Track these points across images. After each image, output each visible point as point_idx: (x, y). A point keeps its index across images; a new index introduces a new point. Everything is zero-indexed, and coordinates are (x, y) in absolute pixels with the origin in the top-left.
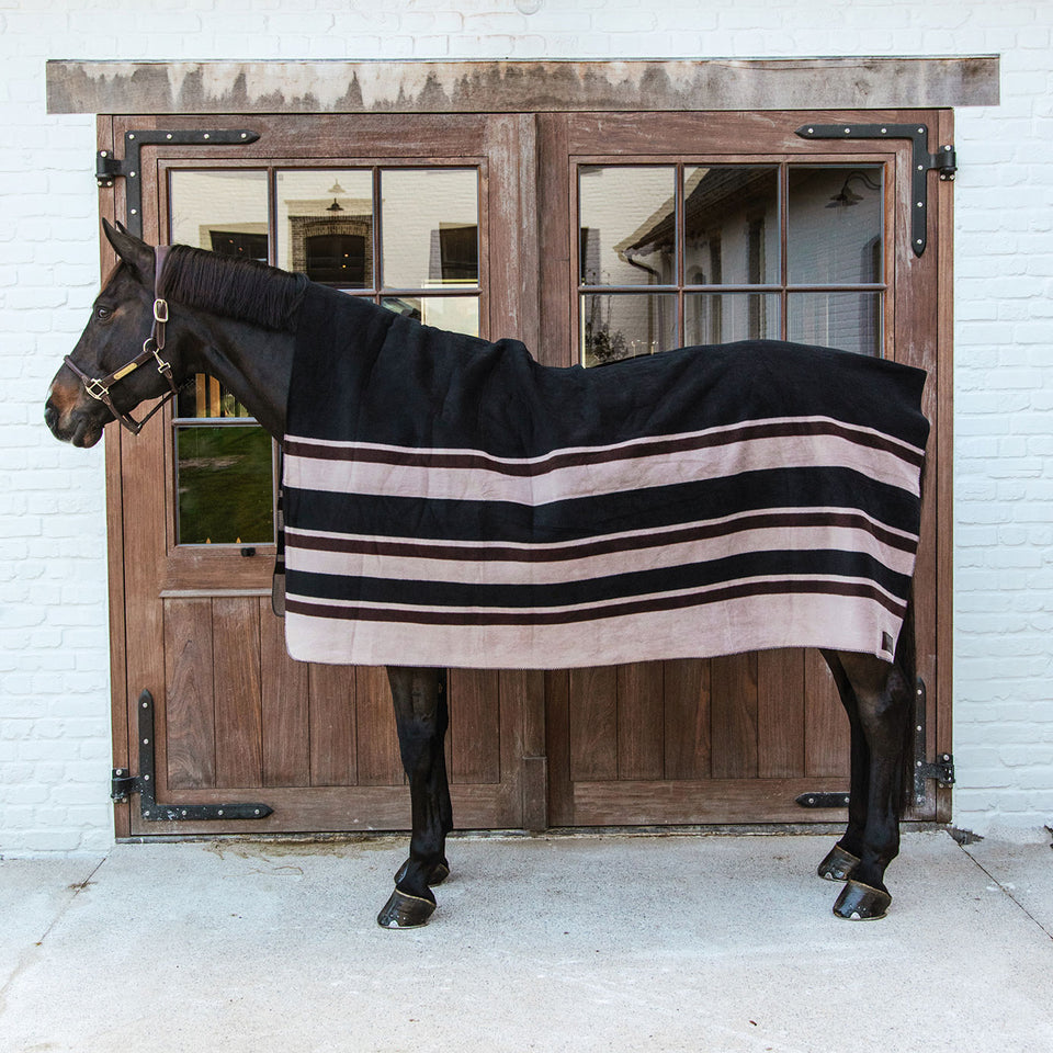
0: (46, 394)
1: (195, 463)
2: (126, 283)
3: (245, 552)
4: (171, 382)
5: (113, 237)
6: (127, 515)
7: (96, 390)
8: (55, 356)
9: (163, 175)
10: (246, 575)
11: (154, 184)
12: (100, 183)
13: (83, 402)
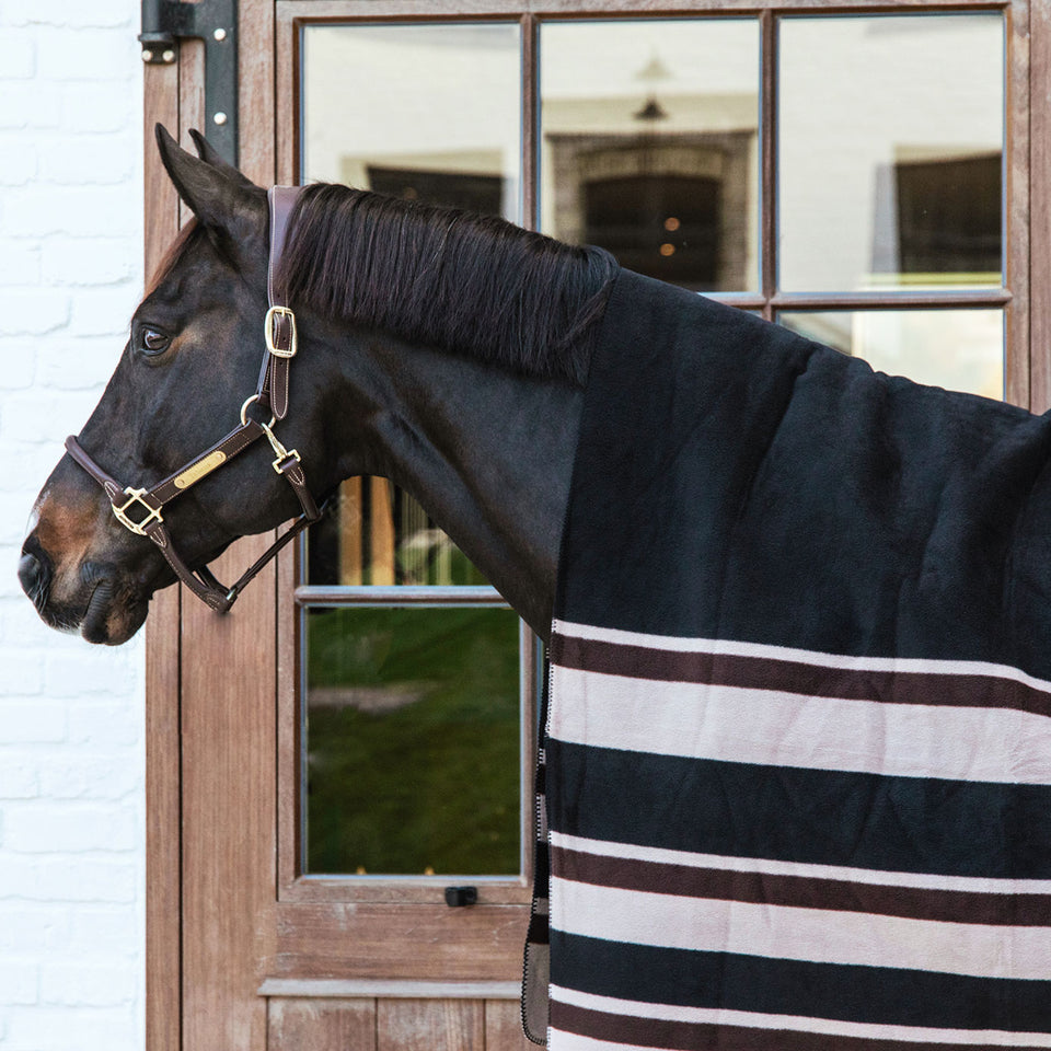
0: (26, 524)
1: (346, 696)
2: (204, 271)
3: (455, 897)
4: (302, 496)
5: (180, 167)
6: (193, 804)
7: (136, 512)
8: (42, 443)
9: (286, 36)
10: (455, 949)
11: (267, 57)
12: (148, 55)
13: (106, 541)
